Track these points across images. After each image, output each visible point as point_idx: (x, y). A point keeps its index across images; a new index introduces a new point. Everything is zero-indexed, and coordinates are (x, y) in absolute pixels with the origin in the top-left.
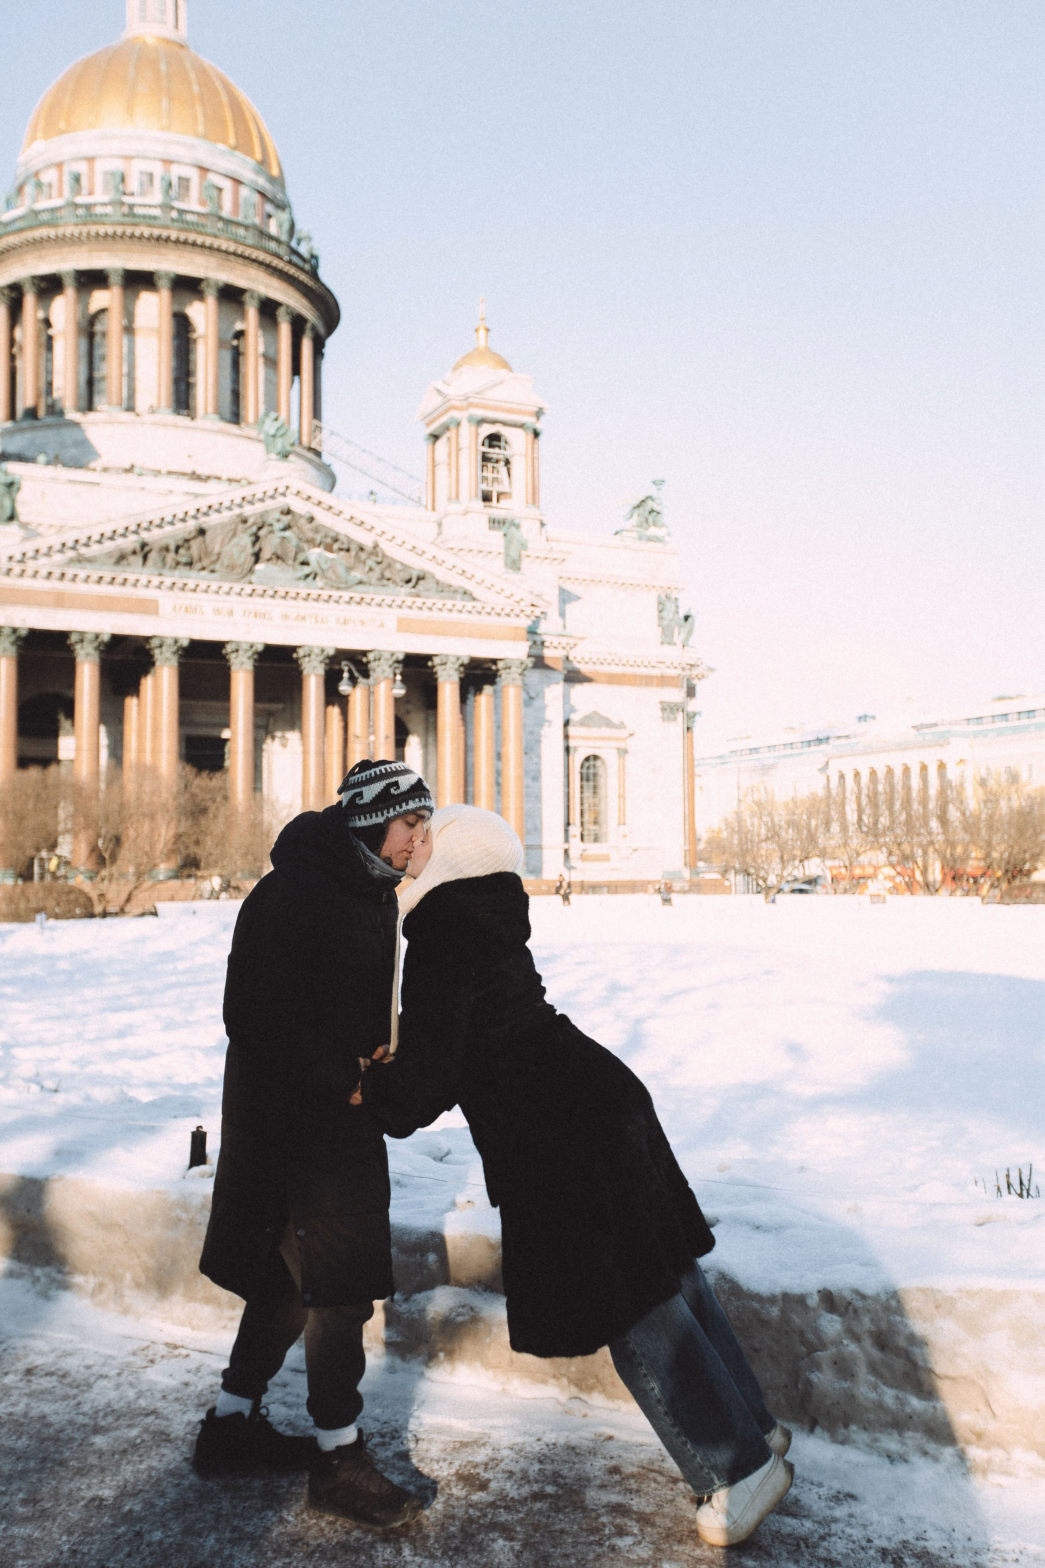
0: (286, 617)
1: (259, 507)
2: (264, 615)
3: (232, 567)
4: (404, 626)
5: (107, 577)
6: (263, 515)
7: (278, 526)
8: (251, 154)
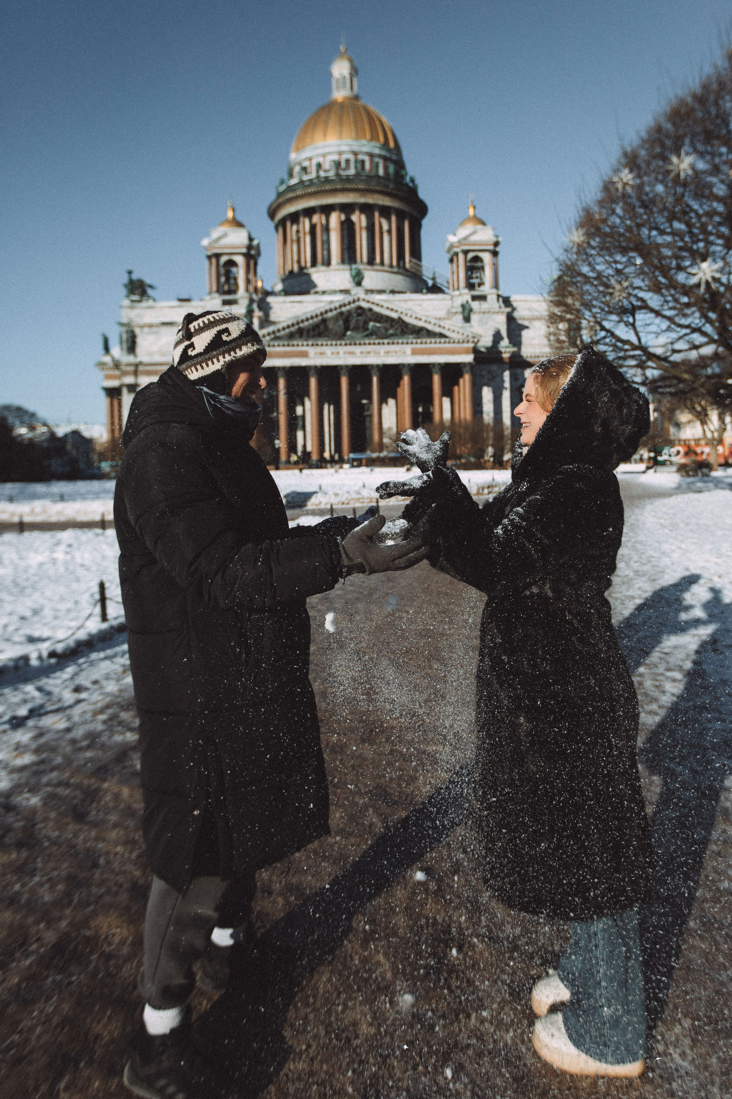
0: (362, 353)
1: (348, 308)
2: (352, 353)
3: (336, 334)
4: (414, 352)
5: (286, 344)
6: (349, 311)
7: (355, 315)
8: (378, 141)
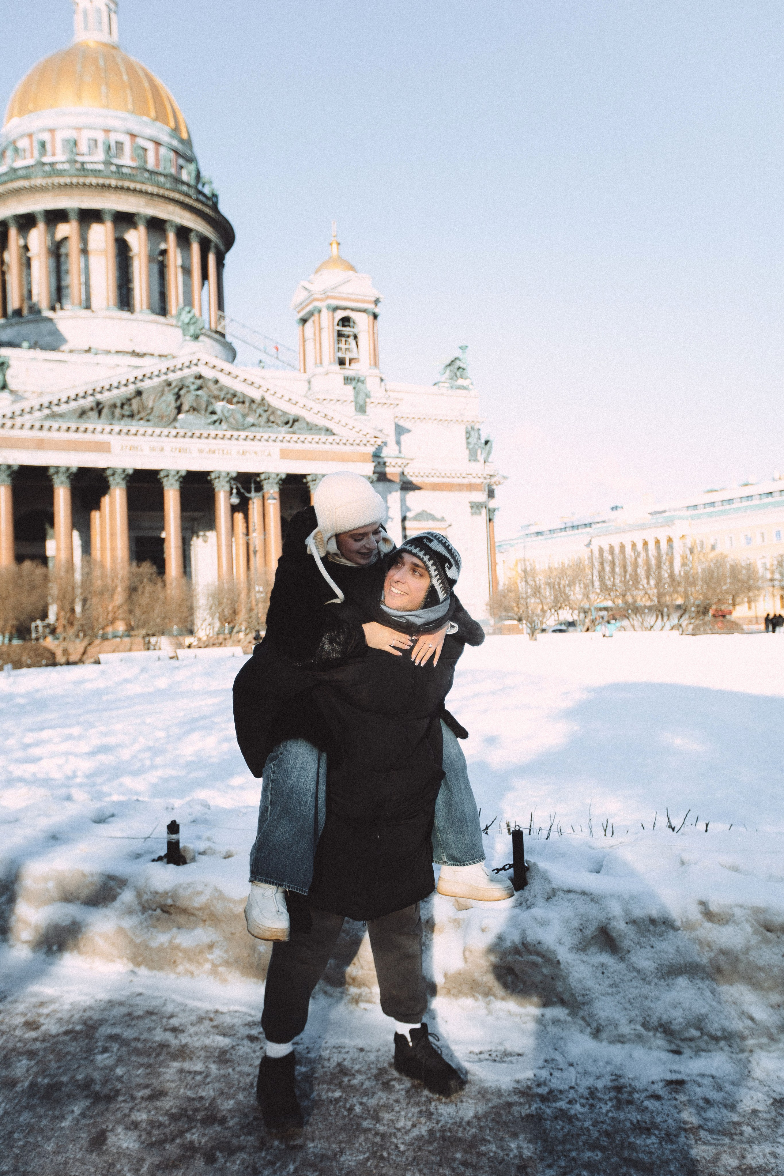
0: (201, 451)
1: (179, 374)
2: (185, 450)
4: (285, 455)
5: (73, 426)
6: (182, 379)
7: (192, 387)
8: (167, 123)
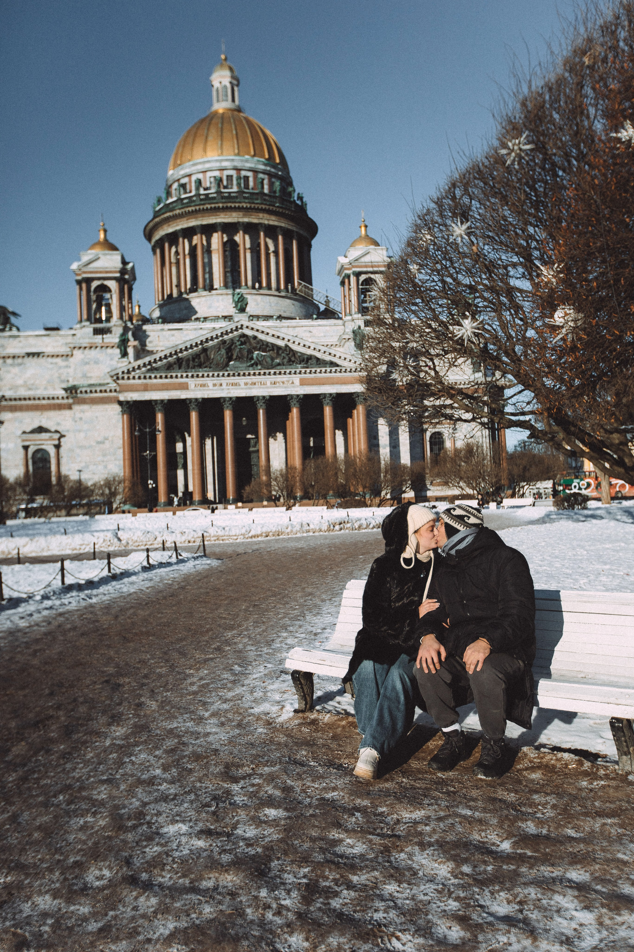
0: (246, 384)
1: (231, 335)
2: (236, 384)
3: (217, 365)
4: (303, 383)
5: (164, 375)
6: (232, 340)
7: (238, 343)
8: (263, 156)
